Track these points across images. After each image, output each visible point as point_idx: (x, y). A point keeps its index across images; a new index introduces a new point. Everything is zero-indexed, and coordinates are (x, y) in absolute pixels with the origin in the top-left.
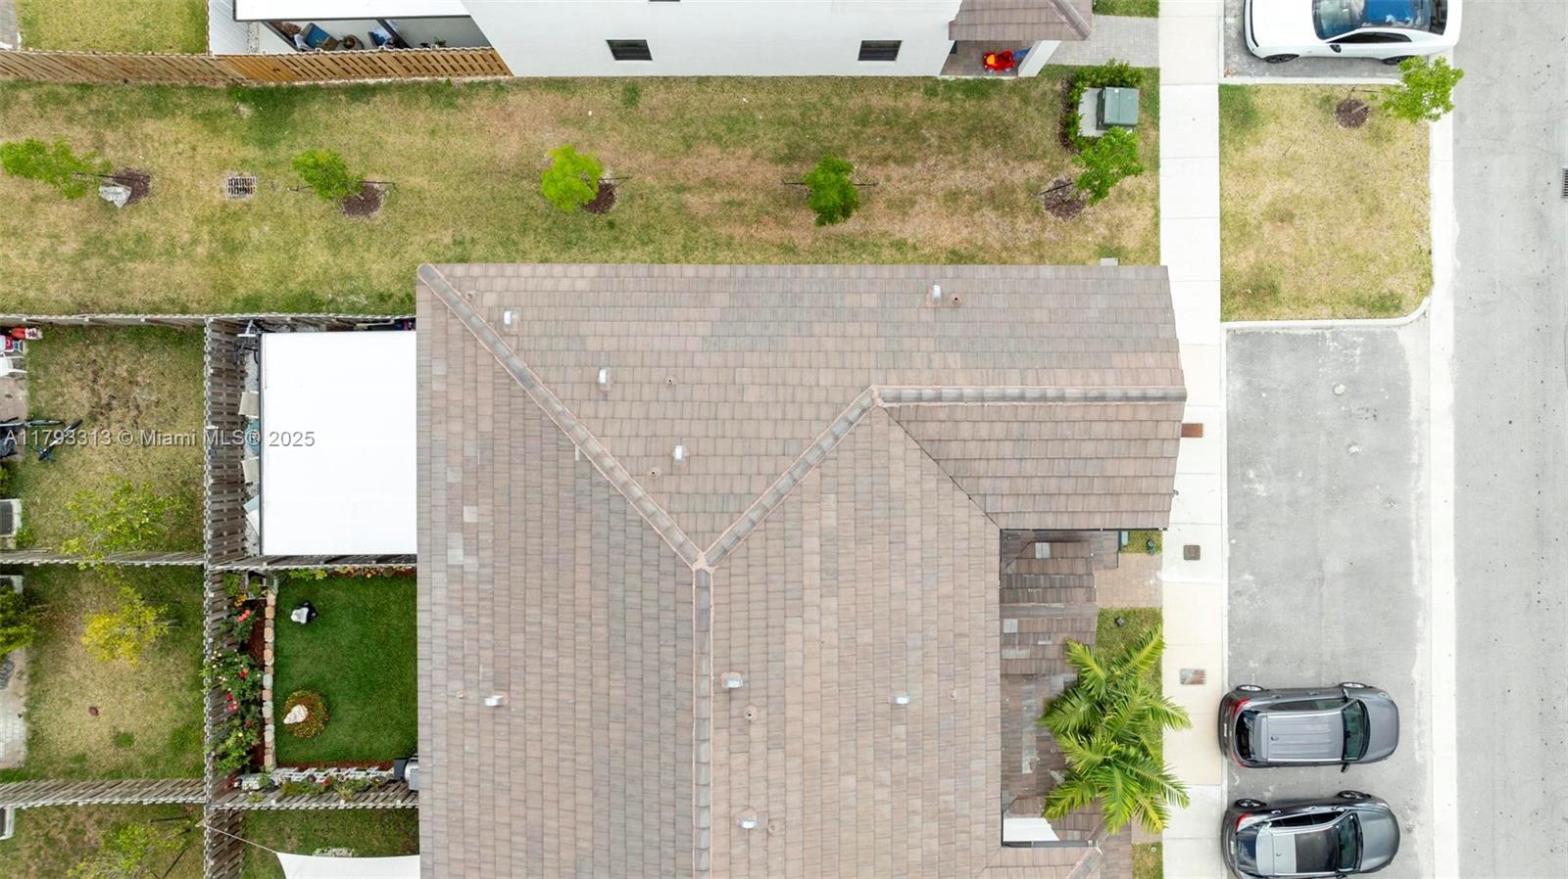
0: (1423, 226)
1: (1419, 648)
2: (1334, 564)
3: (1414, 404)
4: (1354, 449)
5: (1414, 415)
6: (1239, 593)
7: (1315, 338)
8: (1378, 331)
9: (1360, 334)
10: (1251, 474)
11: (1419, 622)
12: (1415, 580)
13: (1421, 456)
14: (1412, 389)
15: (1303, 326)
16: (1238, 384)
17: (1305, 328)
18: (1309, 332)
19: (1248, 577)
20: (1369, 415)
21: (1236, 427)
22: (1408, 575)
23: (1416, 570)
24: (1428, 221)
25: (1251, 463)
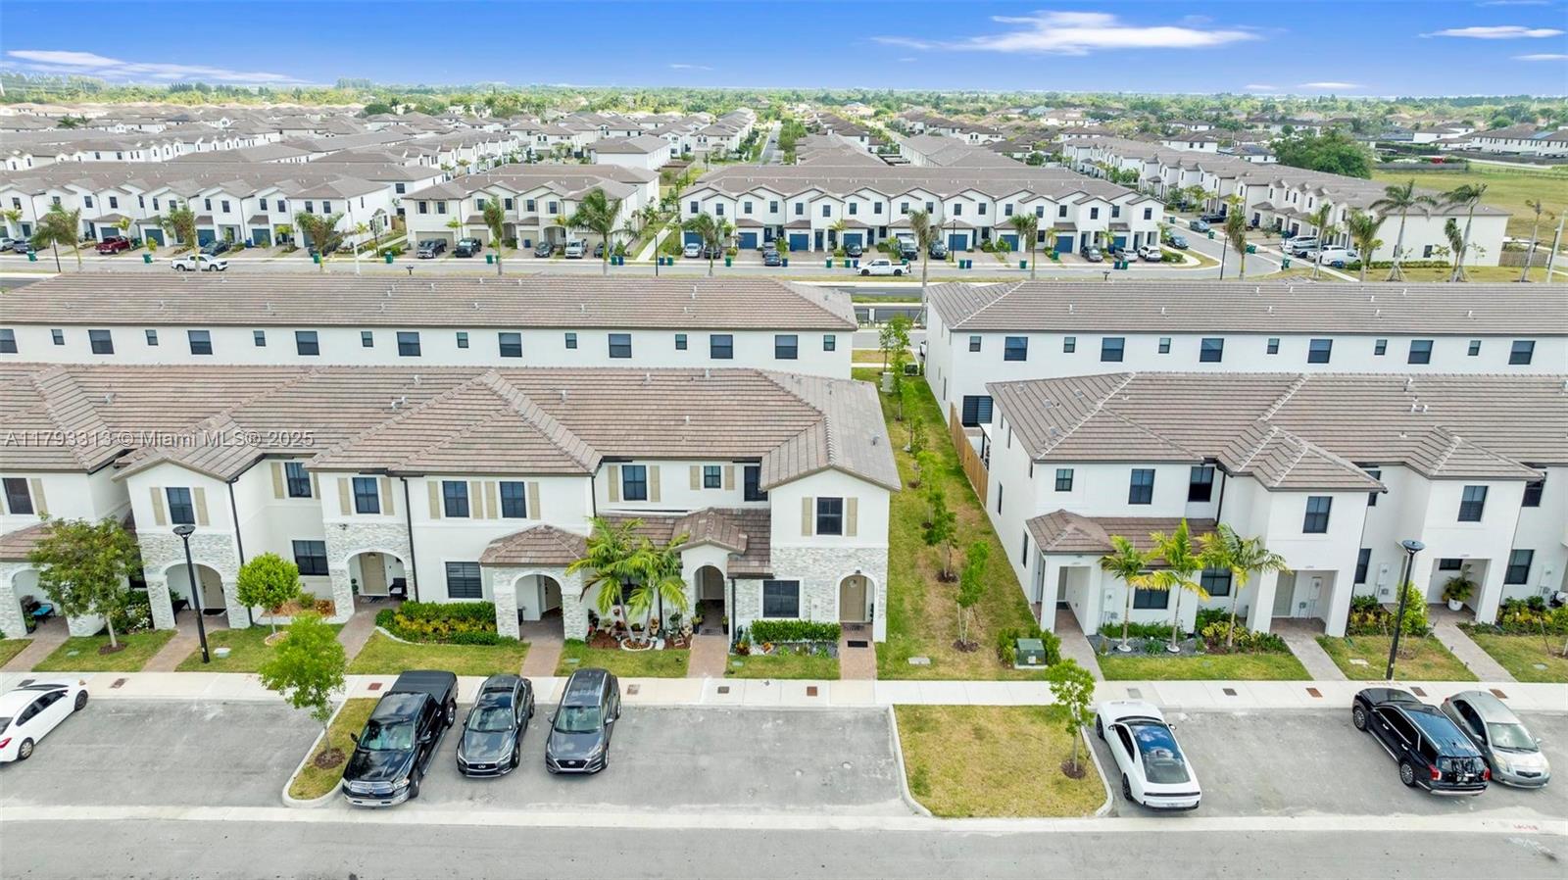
0: (992, 812)
1: (626, 807)
2: (704, 761)
3: (837, 807)
4: (798, 773)
5: (827, 807)
6: (690, 715)
7: (887, 754)
8: (898, 787)
9: (893, 777)
10: (780, 722)
11: (648, 808)
12: (687, 806)
13: (792, 811)
14: (850, 807)
15: (896, 745)
16: (847, 716)
17: (894, 747)
18: (891, 750)
19: (701, 719)
20: (827, 781)
21: (814, 716)
22: (690, 802)
23: (694, 806)
24: (997, 816)
25: (787, 721)
